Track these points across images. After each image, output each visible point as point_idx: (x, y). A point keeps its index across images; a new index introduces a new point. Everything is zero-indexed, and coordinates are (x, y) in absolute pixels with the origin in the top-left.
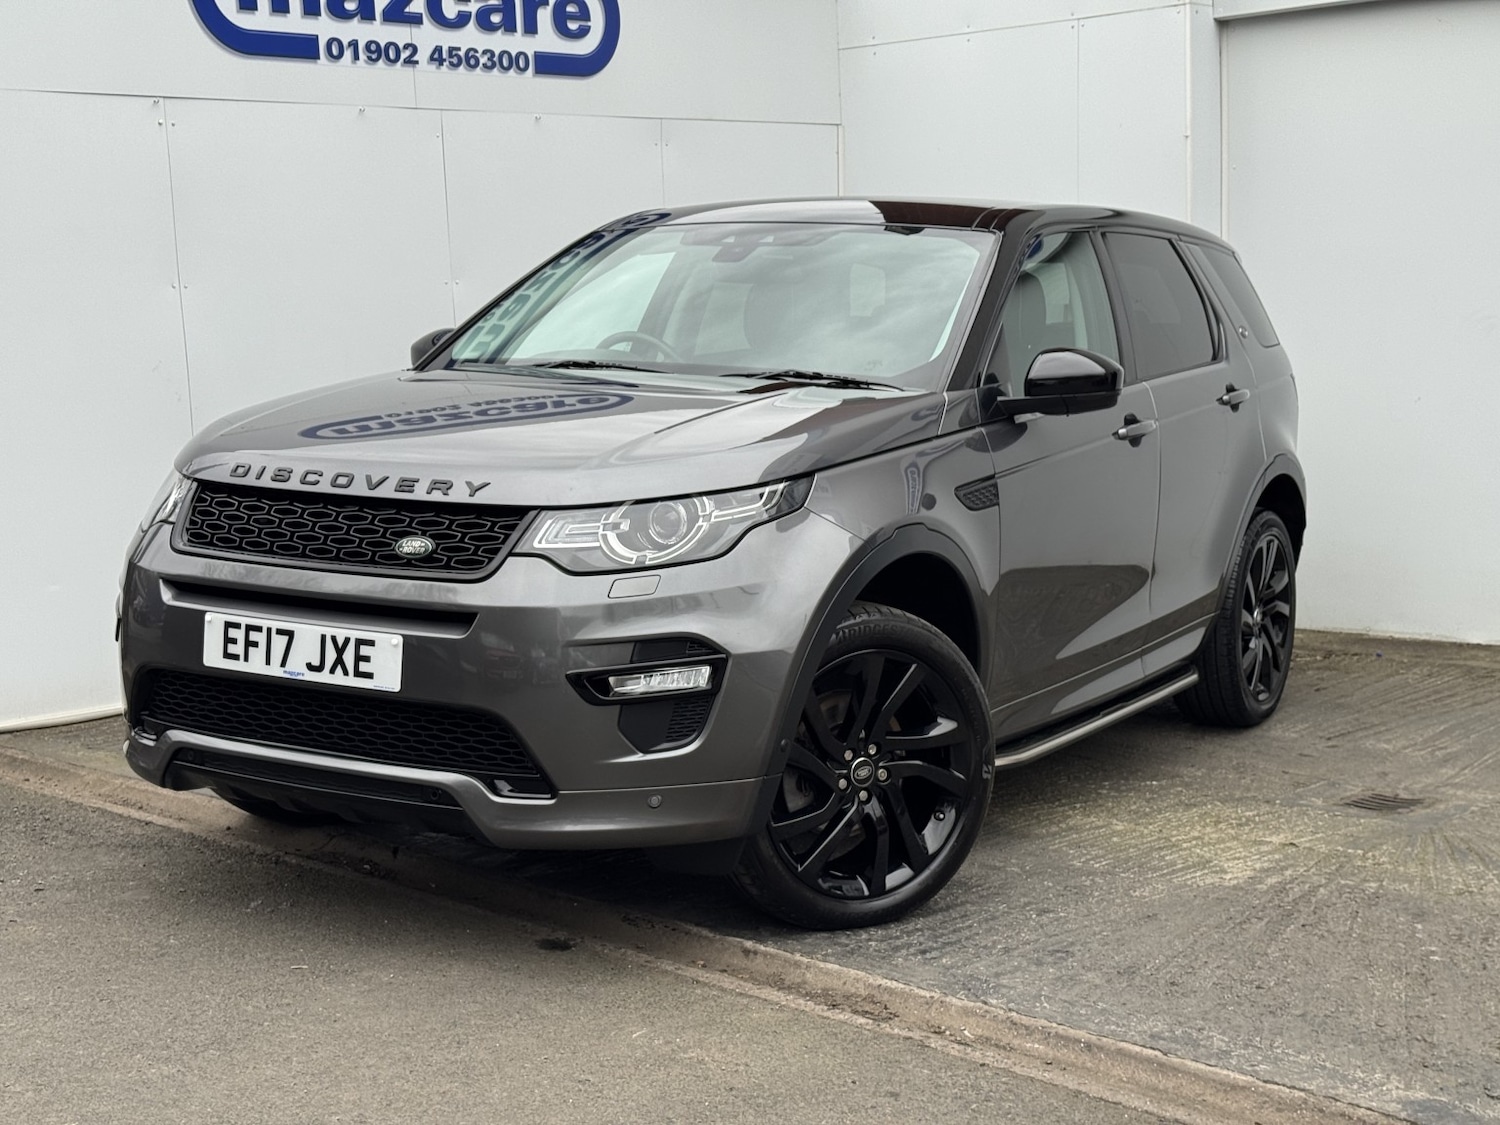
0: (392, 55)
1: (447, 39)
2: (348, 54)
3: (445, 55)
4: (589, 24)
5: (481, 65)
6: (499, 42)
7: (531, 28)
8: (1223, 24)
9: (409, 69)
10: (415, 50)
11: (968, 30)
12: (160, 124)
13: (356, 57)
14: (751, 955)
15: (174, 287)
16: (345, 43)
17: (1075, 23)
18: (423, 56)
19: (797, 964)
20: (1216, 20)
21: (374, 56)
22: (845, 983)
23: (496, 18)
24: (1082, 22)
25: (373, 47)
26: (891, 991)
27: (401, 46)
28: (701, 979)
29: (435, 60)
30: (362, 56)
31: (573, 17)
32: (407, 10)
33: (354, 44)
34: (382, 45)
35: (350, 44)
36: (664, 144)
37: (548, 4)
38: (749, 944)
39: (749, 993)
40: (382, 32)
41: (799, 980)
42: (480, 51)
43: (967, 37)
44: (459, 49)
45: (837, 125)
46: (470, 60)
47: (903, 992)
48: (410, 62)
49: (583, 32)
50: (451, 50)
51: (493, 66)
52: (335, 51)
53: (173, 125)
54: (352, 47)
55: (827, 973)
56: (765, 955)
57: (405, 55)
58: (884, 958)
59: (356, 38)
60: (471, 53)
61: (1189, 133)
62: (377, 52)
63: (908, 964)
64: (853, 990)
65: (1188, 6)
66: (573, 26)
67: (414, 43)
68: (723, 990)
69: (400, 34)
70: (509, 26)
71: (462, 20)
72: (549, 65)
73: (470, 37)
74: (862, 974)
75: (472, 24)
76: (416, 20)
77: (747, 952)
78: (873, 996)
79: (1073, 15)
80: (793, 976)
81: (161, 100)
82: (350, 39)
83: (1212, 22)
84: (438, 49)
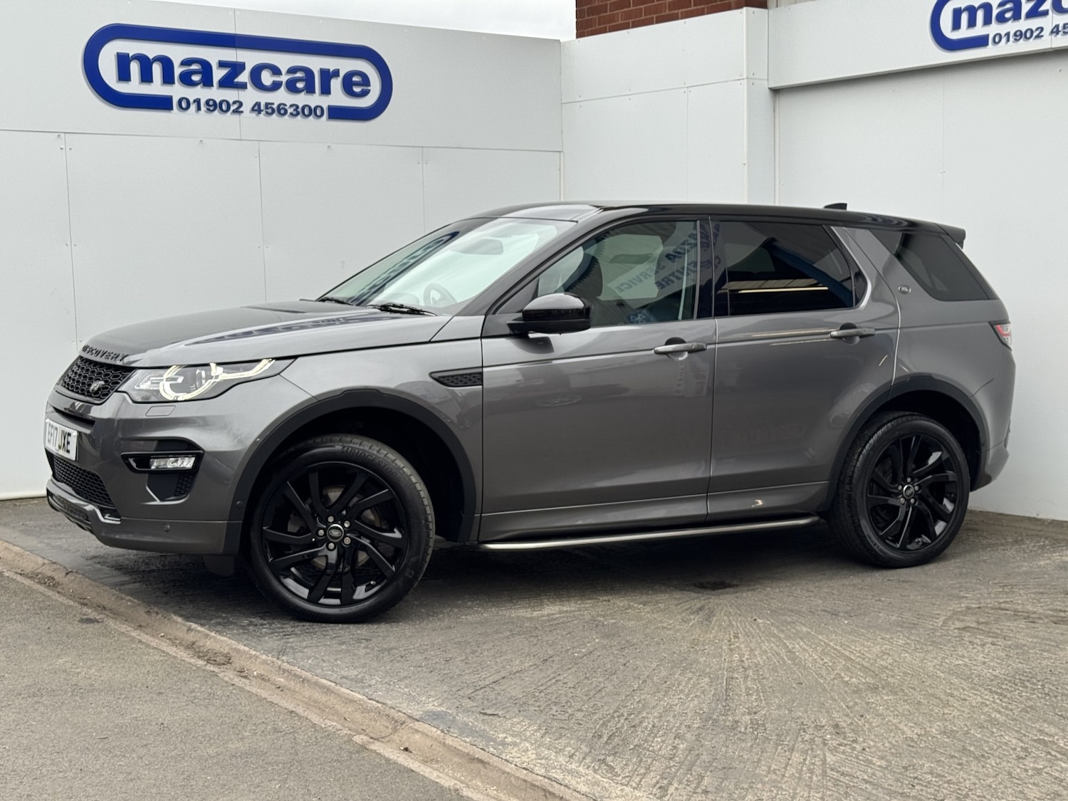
0: (224, 107)
1: (264, 98)
2: (193, 107)
3: (262, 107)
4: (369, 88)
5: (288, 113)
6: (302, 99)
7: (326, 90)
8: (776, 92)
9: (236, 116)
10: (241, 104)
11: (629, 93)
12: (62, 149)
13: (199, 108)
15: (67, 245)
16: (191, 101)
17: (686, 90)
18: (246, 108)
20: (770, 89)
21: (212, 108)
23: (300, 85)
24: (690, 89)
25: (211, 103)
27: (231, 102)
29: (256, 110)
30: (203, 108)
31: (357, 84)
32: (236, 80)
33: (198, 101)
34: (218, 102)
35: (194, 101)
36: (424, 164)
37: (338, 76)
40: (217, 94)
42: (288, 105)
43: (630, 97)
44: (273, 104)
45: (560, 152)
46: (281, 110)
48: (237, 111)
49: (365, 93)
50: (267, 105)
51: (298, 114)
52: (184, 105)
53: (70, 149)
54: (196, 103)
55: (220, 642)
56: (198, 632)
57: (233, 108)
59: (199, 97)
60: (282, 106)
61: (745, 162)
62: (213, 106)
65: (745, 80)
66: (357, 89)
67: (241, 100)
69: (230, 95)
70: (310, 89)
71: (276, 86)
72: (337, 113)
73: (281, 97)
75: (283, 88)
76: (243, 86)
77: (188, 629)
79: (685, 84)
81: (62, 135)
82: (195, 98)
83: (768, 91)
84: (258, 104)
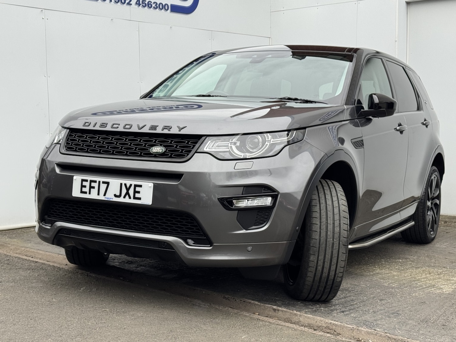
8: (408, 3)
9: (128, 7)
11: (317, 5)
12: (43, 18)
14: (277, 311)
15: (45, 77)
17: (356, 2)
19: (296, 315)
22: (316, 322)
24: (359, 2)
26: (336, 325)
28: (260, 319)
38: (275, 307)
39: (281, 324)
41: (298, 321)
43: (317, 7)
45: (270, 38)
47: (341, 326)
53: (47, 19)
55: (308, 318)
56: (282, 311)
58: (328, 313)
61: (396, 40)
63: (339, 316)
64: (320, 325)
68: (270, 323)
74: (323, 319)
77: (275, 310)
78: (329, 327)
80: (295, 319)
81: (44, 10)
83: (405, 3)
